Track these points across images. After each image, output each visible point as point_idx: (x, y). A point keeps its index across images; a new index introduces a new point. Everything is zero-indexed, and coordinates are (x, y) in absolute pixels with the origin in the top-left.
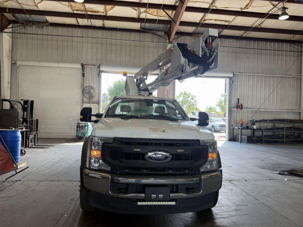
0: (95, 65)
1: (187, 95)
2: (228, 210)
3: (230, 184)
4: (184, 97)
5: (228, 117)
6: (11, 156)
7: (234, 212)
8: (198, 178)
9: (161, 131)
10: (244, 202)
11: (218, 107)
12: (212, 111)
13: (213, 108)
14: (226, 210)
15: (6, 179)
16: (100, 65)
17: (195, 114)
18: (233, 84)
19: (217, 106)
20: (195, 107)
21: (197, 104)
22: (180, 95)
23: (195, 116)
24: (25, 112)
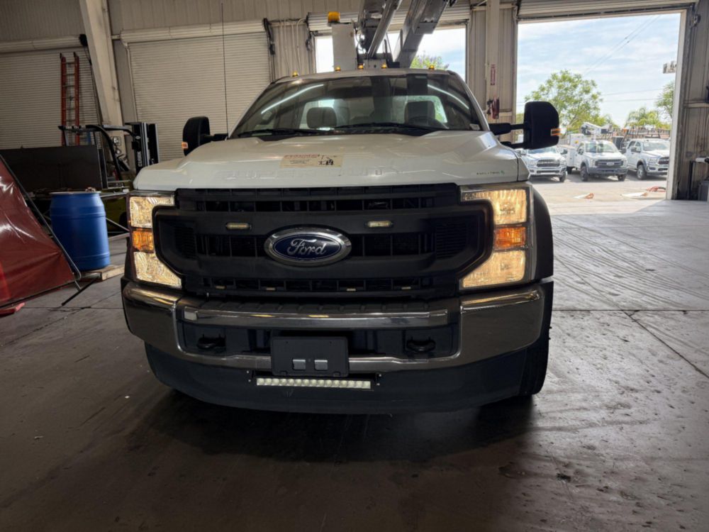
0: (298, 20)
1: (570, 80)
2: (584, 404)
3: (628, 321)
4: (560, 87)
5: (678, 132)
6: (64, 252)
7: (604, 413)
8: (442, 314)
9: (321, 163)
10: (651, 379)
11: (662, 109)
12: (647, 123)
13: (651, 112)
14: (578, 405)
15: (64, 304)
16: (307, 18)
17: (589, 134)
18: (699, 25)
19: (660, 105)
20: (592, 114)
21: (600, 105)
22: (549, 82)
23: (590, 139)
24: (139, 153)
